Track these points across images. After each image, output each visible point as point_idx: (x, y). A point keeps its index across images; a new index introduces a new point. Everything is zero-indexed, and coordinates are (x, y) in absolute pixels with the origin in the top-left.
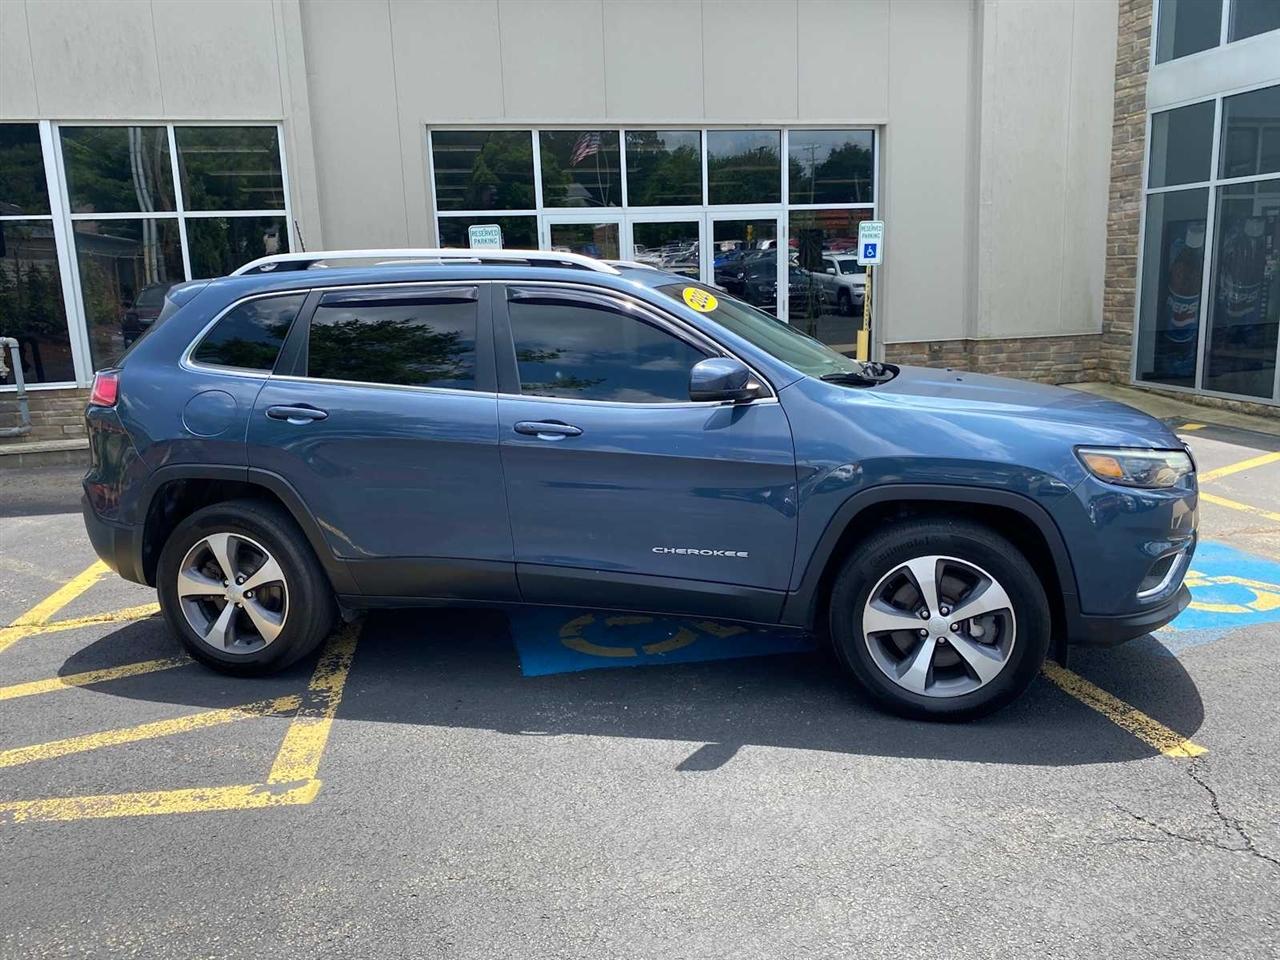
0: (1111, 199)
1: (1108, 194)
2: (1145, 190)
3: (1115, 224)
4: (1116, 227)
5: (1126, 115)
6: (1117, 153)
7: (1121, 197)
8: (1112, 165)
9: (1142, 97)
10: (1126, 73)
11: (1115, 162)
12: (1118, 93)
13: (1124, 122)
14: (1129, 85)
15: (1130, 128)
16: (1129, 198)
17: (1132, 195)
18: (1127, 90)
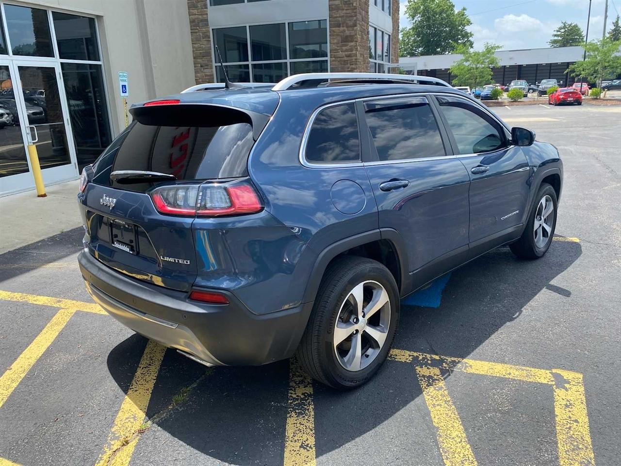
0: (195, 67)
1: (193, 65)
2: (214, 64)
3: (200, 79)
4: (201, 80)
5: (198, 28)
6: (196, 46)
7: (201, 66)
8: (193, 51)
9: (207, 20)
10: (194, 7)
11: (195, 49)
12: (191, 16)
13: (197, 31)
14: (197, 13)
15: (201, 34)
16: (206, 67)
17: (207, 65)
18: (197, 16)
